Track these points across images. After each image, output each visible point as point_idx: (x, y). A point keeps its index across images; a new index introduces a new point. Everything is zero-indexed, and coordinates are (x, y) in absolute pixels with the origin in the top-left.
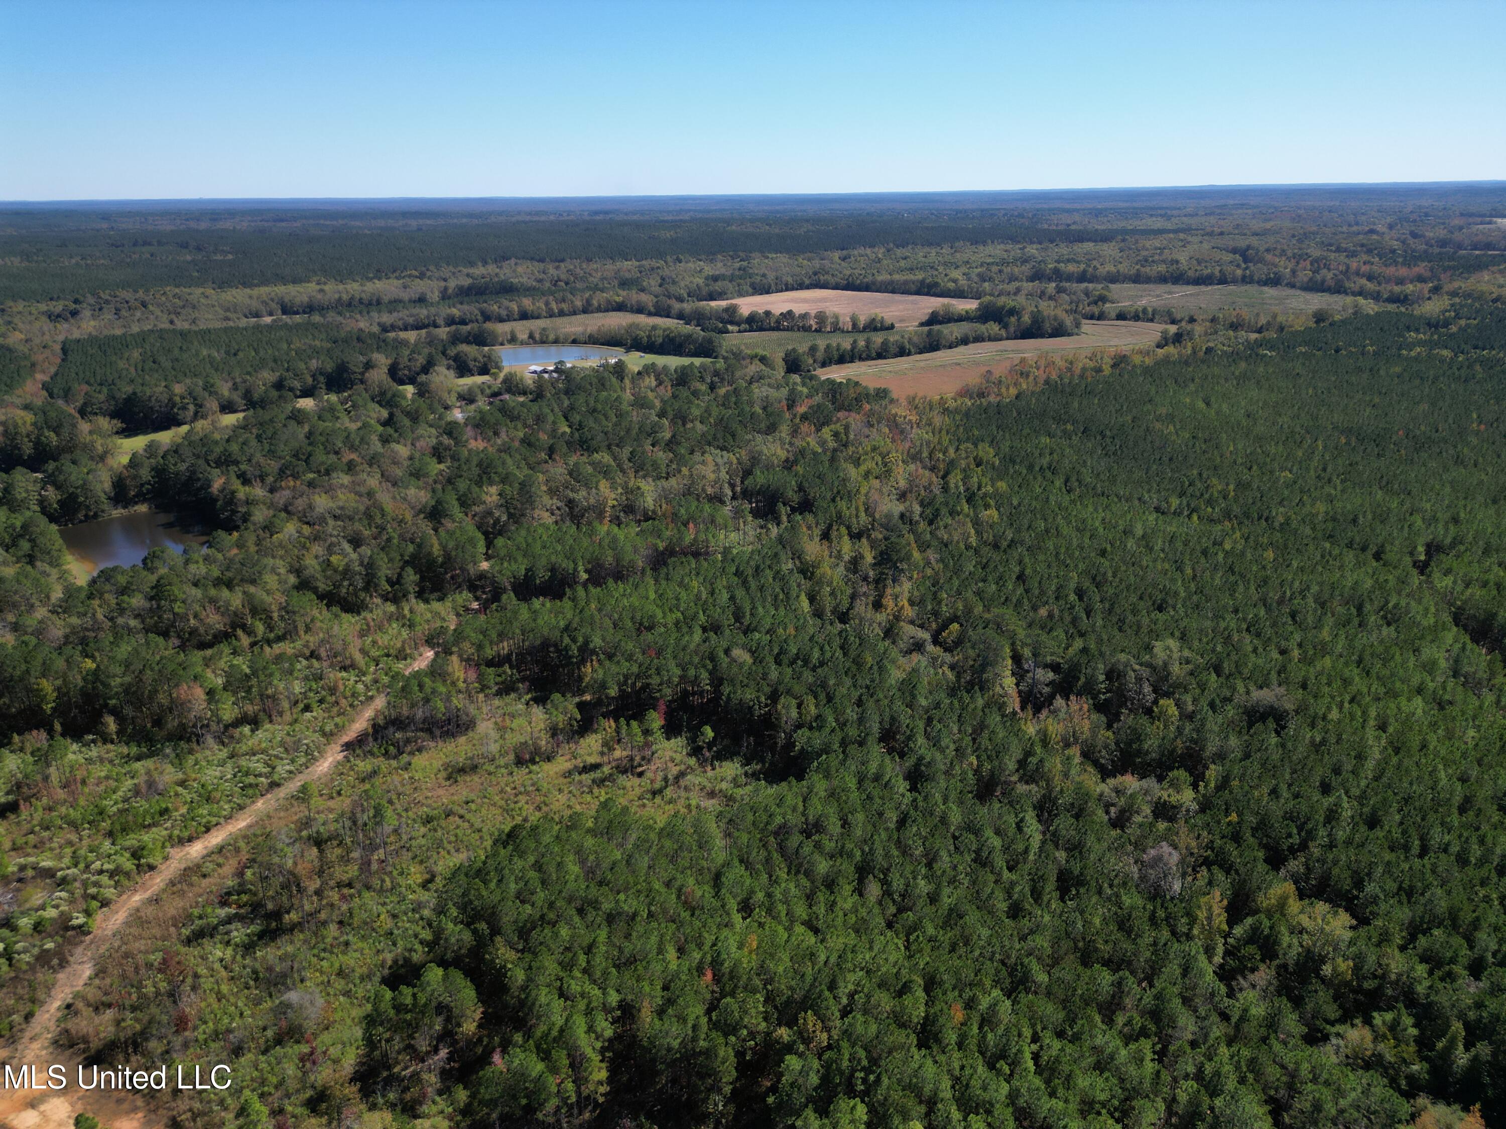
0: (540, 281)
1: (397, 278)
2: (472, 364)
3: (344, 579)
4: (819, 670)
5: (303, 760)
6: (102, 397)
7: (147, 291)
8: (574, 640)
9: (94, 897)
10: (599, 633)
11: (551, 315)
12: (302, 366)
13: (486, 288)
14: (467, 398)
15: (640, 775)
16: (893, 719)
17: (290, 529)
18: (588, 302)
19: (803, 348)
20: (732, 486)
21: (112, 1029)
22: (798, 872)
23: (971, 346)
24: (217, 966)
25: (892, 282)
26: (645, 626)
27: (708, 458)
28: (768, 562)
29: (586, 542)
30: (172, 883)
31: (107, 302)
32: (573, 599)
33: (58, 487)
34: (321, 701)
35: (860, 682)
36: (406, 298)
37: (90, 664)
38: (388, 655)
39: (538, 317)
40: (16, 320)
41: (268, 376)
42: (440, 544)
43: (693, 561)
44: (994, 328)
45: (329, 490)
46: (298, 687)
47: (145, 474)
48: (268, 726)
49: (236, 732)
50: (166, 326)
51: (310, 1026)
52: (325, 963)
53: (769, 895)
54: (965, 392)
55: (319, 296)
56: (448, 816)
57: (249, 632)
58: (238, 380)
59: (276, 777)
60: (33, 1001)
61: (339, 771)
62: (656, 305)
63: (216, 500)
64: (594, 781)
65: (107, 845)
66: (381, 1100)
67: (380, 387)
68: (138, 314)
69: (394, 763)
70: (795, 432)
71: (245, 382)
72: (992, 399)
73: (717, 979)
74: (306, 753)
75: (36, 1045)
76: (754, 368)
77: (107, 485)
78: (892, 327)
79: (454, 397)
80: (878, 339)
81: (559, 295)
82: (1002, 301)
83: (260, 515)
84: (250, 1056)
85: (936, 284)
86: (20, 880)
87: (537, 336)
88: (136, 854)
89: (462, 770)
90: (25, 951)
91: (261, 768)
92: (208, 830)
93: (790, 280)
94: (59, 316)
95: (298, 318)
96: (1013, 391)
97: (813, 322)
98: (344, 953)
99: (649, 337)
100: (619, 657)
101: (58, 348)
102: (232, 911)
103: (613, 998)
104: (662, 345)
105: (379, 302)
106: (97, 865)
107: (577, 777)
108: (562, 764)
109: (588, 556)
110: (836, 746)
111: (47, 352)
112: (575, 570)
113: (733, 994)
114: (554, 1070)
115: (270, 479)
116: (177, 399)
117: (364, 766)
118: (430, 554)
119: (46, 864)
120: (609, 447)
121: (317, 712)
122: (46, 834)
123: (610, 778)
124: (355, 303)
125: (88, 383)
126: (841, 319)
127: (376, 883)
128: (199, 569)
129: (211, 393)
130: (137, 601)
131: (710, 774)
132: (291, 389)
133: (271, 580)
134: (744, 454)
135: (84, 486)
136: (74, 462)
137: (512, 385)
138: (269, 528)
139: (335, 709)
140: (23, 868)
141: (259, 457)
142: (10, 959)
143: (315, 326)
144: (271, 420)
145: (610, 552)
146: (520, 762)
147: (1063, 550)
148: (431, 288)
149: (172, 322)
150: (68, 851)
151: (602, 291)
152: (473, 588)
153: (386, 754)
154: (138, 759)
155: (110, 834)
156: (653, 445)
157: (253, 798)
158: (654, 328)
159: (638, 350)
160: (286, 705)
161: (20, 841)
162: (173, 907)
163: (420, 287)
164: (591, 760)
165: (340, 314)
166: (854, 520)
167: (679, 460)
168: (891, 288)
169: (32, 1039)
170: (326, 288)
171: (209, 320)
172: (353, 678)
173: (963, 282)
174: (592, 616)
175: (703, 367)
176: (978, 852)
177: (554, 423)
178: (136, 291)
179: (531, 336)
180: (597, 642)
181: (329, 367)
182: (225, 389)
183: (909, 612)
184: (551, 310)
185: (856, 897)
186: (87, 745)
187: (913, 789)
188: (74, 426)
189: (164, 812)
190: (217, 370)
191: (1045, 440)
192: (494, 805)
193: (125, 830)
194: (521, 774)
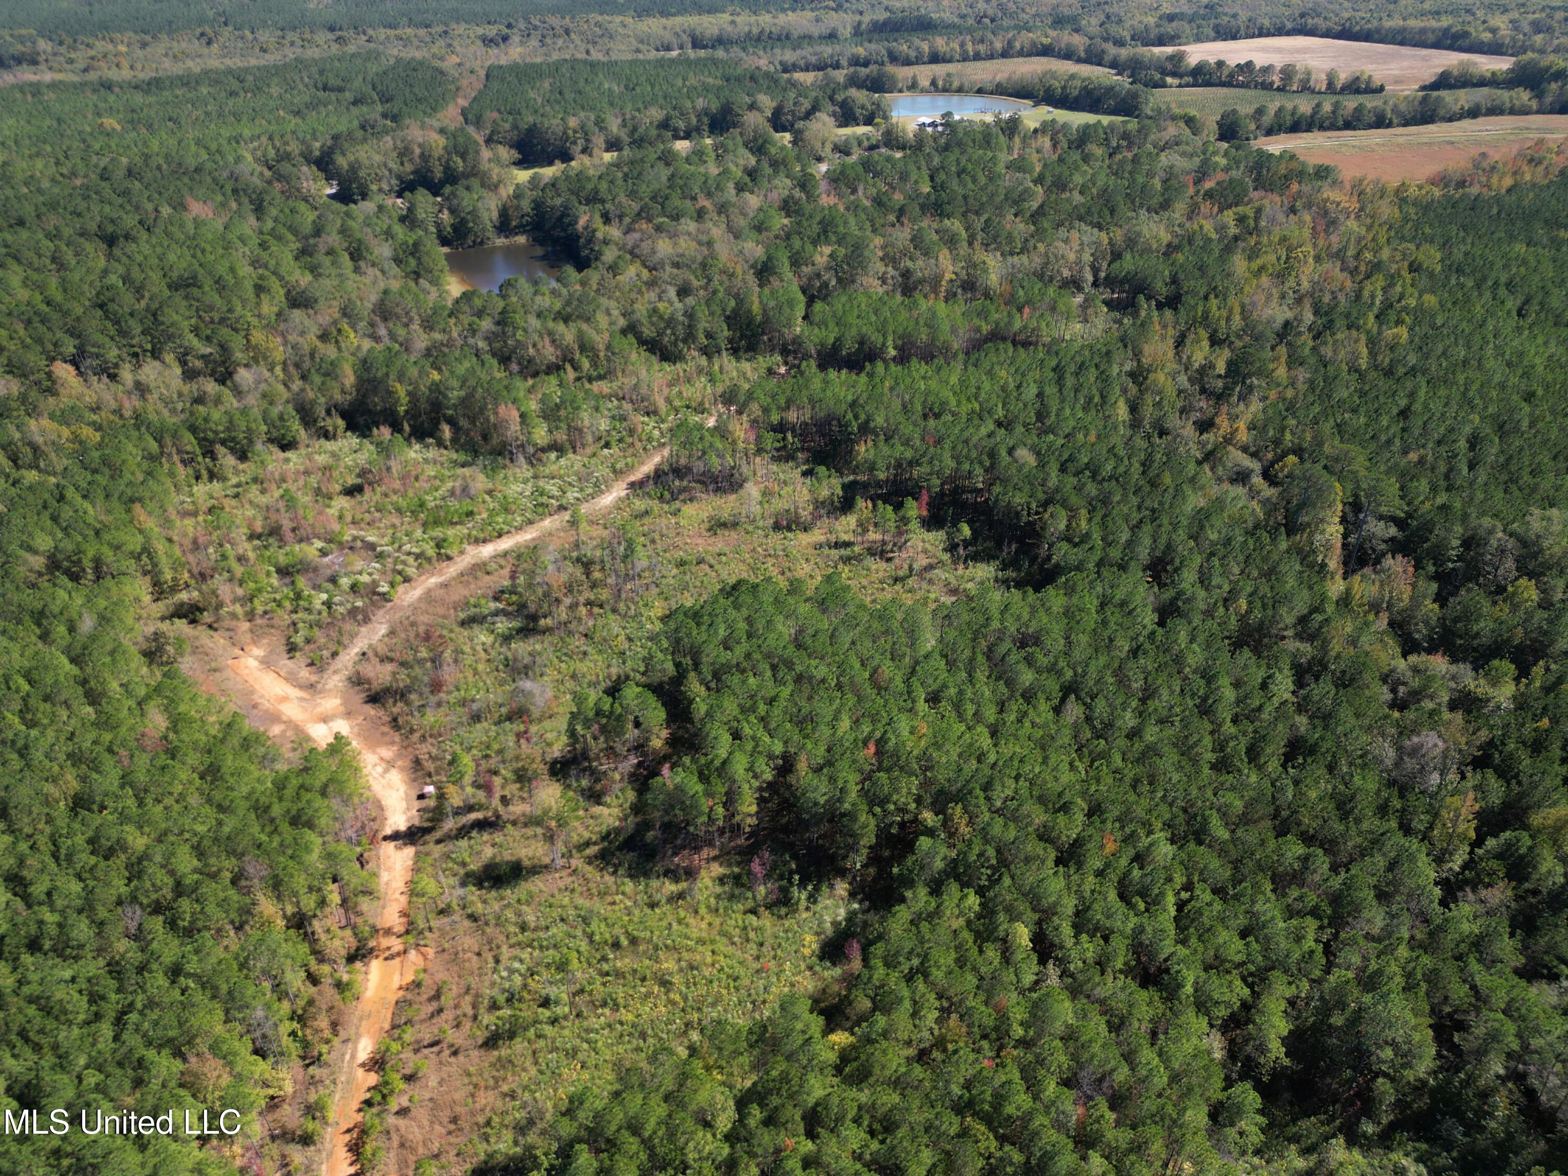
0: (963, 17)
1: (812, 10)
2: (858, 111)
3: (668, 326)
4: (1106, 484)
5: (590, 491)
6: (507, 126)
7: (573, 17)
8: (856, 417)
9: (400, 573)
10: (883, 413)
11: (965, 59)
12: (689, 104)
13: (902, 24)
14: (842, 149)
15: (889, 560)
16: (1169, 547)
17: (632, 272)
18: (1010, 43)
19: (1245, 110)
20: (1095, 271)
21: (389, 678)
22: (998, 679)
23: (1481, 120)
24: (479, 648)
25: (1404, 29)
26: (932, 412)
27: (1074, 234)
28: (1097, 360)
29: (904, 315)
30: (462, 575)
31: (536, 28)
32: (871, 375)
33: (452, 211)
34: (620, 441)
35: (1148, 503)
36: (816, 35)
37: (436, 376)
38: (688, 407)
39: (950, 61)
40: (455, 44)
41: (656, 114)
42: (761, 302)
43: (1011, 350)
44: (1523, 96)
45: (673, 236)
46: (604, 425)
47: (526, 205)
48: (571, 455)
49: (544, 457)
50: (581, 56)
51: (536, 713)
52: (563, 665)
53: (961, 692)
54: (1442, 180)
55: (729, 29)
56: (698, 563)
57: (576, 368)
58: (628, 116)
59: (564, 502)
60: (339, 643)
61: (618, 506)
62: (1088, 50)
63: (578, 237)
64: (841, 558)
65: (418, 533)
66: (575, 784)
67: (755, 131)
68: (560, 42)
69: (666, 507)
70: (1192, 212)
71: (633, 118)
72: (1474, 190)
73: (879, 753)
74: (596, 485)
75: (336, 678)
76: (1172, 130)
77: (495, 215)
78: (1381, 89)
79: (828, 147)
80: (1350, 103)
81: (978, 35)
82: (1546, 60)
83: (609, 255)
84: (485, 724)
85: (1466, 34)
86: (351, 548)
87: (940, 84)
88: (439, 544)
89: (724, 525)
90: (341, 604)
91: (555, 492)
92: (500, 536)
93: (1267, 23)
94: (491, 41)
95: (702, 53)
96: (1508, 182)
97: (1276, 80)
98: (581, 660)
99: (1064, 88)
100: (896, 440)
101: (482, 74)
102: (500, 606)
103: (778, 748)
104: (1077, 99)
105: (788, 37)
106: (407, 547)
107: (826, 551)
108: (817, 536)
109: (900, 330)
110: (1091, 566)
111: (474, 77)
112: (884, 344)
113: (888, 770)
114: (709, 794)
115: (627, 220)
116: (570, 132)
117: (640, 504)
118: (750, 311)
119: (371, 539)
120: (964, 215)
121: (615, 450)
122: (377, 515)
123: (858, 558)
124: (764, 37)
125: (499, 111)
126: (1313, 77)
127: (622, 607)
128: (544, 301)
129: (601, 129)
130: (486, 324)
131: (960, 572)
132: (676, 130)
133: (602, 320)
134: (1118, 235)
135: (474, 212)
136: (468, 188)
137: (892, 139)
138: (613, 269)
139: (631, 450)
140: (355, 539)
141: (622, 198)
142: (329, 608)
143: (715, 62)
144: (642, 160)
145: (924, 330)
146: (777, 527)
147: (1475, 387)
148: (843, 22)
149: (588, 52)
150: (390, 531)
151: (1029, 31)
152: (785, 352)
153: (661, 498)
154: (463, 466)
155: (425, 525)
156: (1016, 215)
157: (542, 516)
158: (1073, 77)
159: (1049, 104)
160: (590, 439)
161: (358, 517)
162: (459, 593)
163: (833, 20)
164: (845, 537)
165: (744, 49)
166: (1223, 323)
167: (1039, 234)
168: (1401, 38)
169: (335, 672)
170: (738, 19)
171: (622, 52)
172: (652, 424)
173: (1505, 32)
174: (882, 394)
175: (1111, 126)
176: (1205, 699)
177: (916, 182)
178: (563, 18)
179: (934, 83)
180: (879, 420)
181: (714, 106)
182: (614, 126)
183: (1243, 436)
184: (966, 52)
185: (1051, 715)
186: (427, 446)
187: (1161, 623)
188: (477, 152)
189: (470, 514)
190: (612, 104)
191: (1520, 248)
192: (744, 561)
193: (437, 523)
194: (775, 540)
